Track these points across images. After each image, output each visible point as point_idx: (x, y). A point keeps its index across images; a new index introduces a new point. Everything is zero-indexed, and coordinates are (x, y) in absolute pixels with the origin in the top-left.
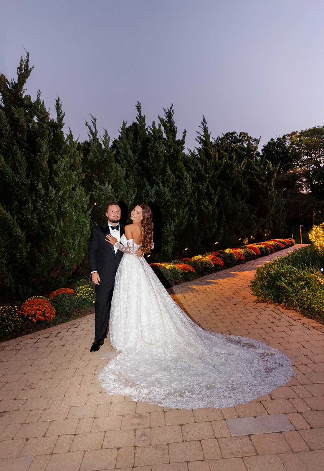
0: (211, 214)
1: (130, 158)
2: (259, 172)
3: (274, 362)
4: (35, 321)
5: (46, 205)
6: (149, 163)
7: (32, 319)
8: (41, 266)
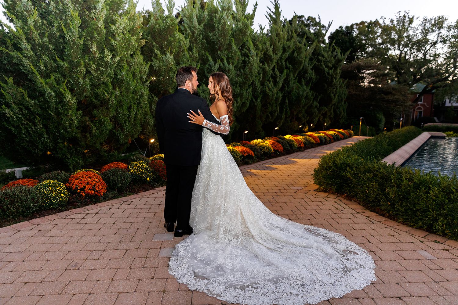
0: (275, 97)
1: (194, 28)
2: (326, 59)
3: (356, 261)
4: (84, 195)
5: (100, 71)
6: (215, 36)
7: (80, 192)
8: (92, 137)
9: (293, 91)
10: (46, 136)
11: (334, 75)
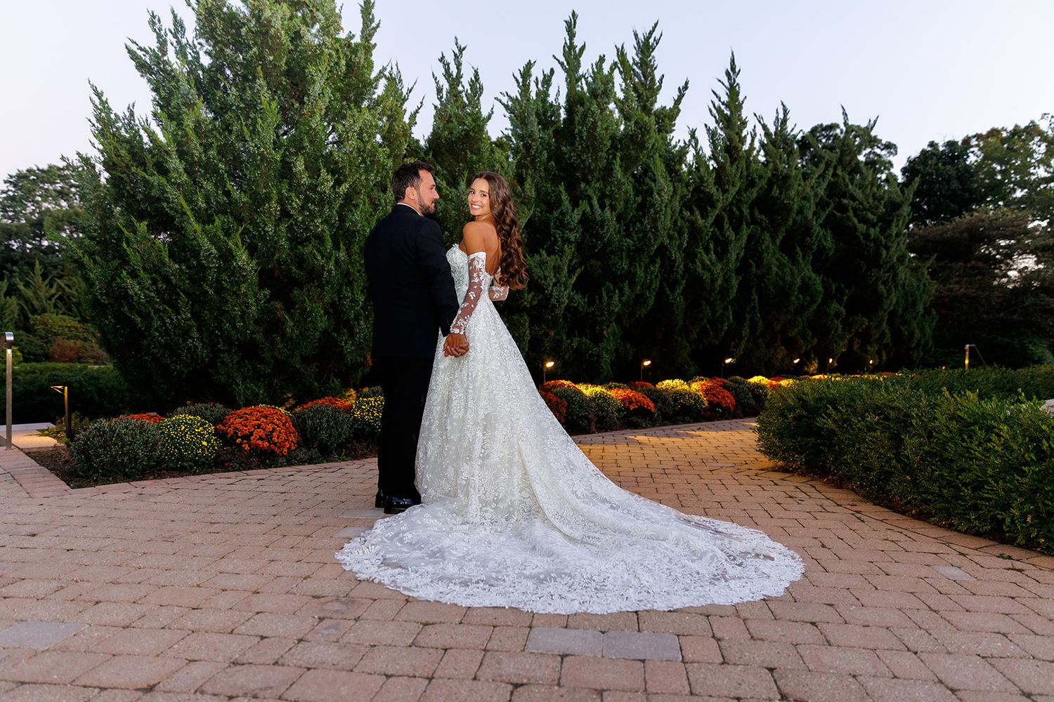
1: (530, 136)
2: (862, 204)
4: (247, 447)
5: (310, 211)
6: (575, 151)
7: (242, 443)
8: (286, 342)
9: (768, 274)
10: (195, 335)
11: (884, 240)
